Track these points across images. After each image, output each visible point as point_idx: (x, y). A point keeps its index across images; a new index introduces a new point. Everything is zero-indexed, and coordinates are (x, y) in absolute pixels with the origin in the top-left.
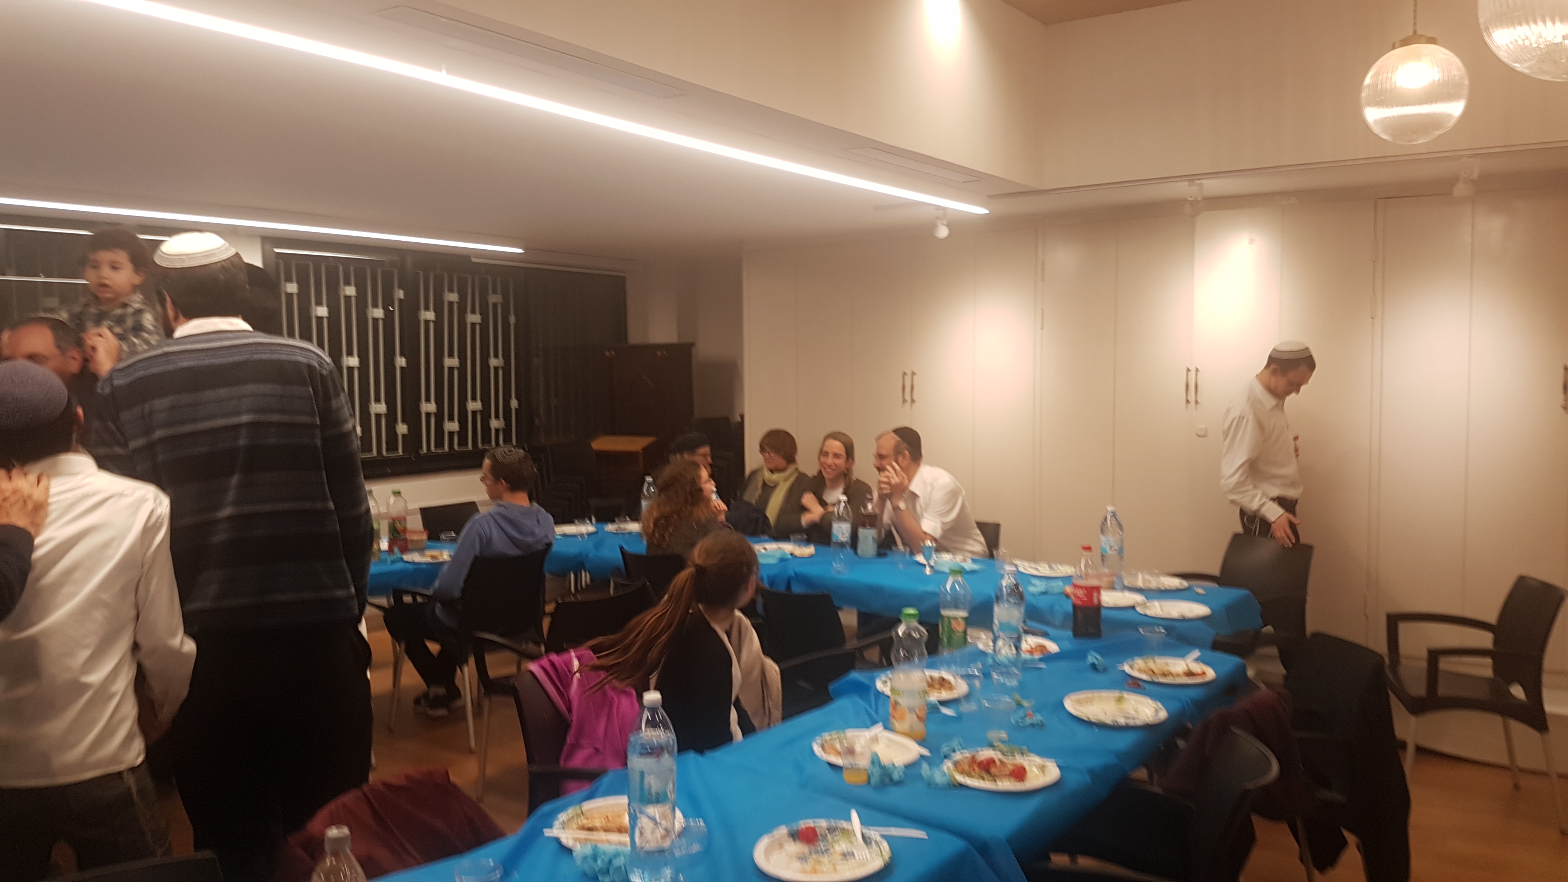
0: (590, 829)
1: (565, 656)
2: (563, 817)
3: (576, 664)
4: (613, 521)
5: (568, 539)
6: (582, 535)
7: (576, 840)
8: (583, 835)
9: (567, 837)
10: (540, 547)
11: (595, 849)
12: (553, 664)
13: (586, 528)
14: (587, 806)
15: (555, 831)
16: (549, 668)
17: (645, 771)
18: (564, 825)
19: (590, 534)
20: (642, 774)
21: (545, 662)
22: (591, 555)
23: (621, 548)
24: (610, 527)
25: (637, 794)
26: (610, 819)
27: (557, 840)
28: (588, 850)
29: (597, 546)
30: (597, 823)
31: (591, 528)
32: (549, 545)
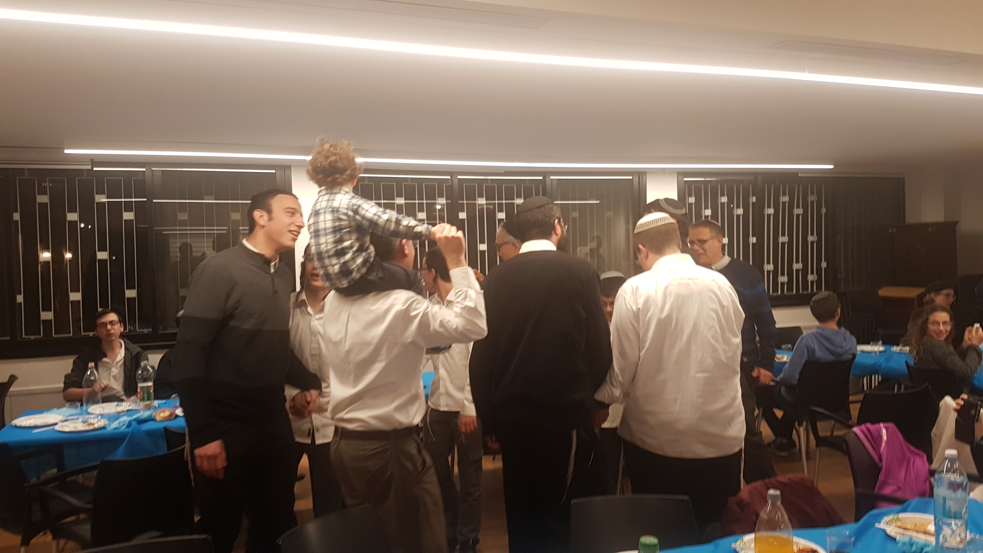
0: (905, 529)
1: (877, 426)
2: (886, 519)
3: (884, 431)
4: (898, 345)
5: (865, 354)
6: (876, 352)
7: (897, 533)
8: (901, 531)
9: (891, 530)
10: (849, 356)
11: (911, 539)
12: (868, 430)
13: (878, 348)
14: (901, 515)
15: (882, 525)
16: (866, 431)
17: (947, 498)
18: (887, 523)
19: (881, 352)
20: (945, 499)
21: (863, 427)
22: (883, 365)
23: (906, 362)
24: (895, 349)
25: (941, 510)
26: (917, 526)
27: (884, 531)
28: (907, 539)
29: (888, 359)
30: (909, 527)
31: (882, 348)
32: (854, 356)
